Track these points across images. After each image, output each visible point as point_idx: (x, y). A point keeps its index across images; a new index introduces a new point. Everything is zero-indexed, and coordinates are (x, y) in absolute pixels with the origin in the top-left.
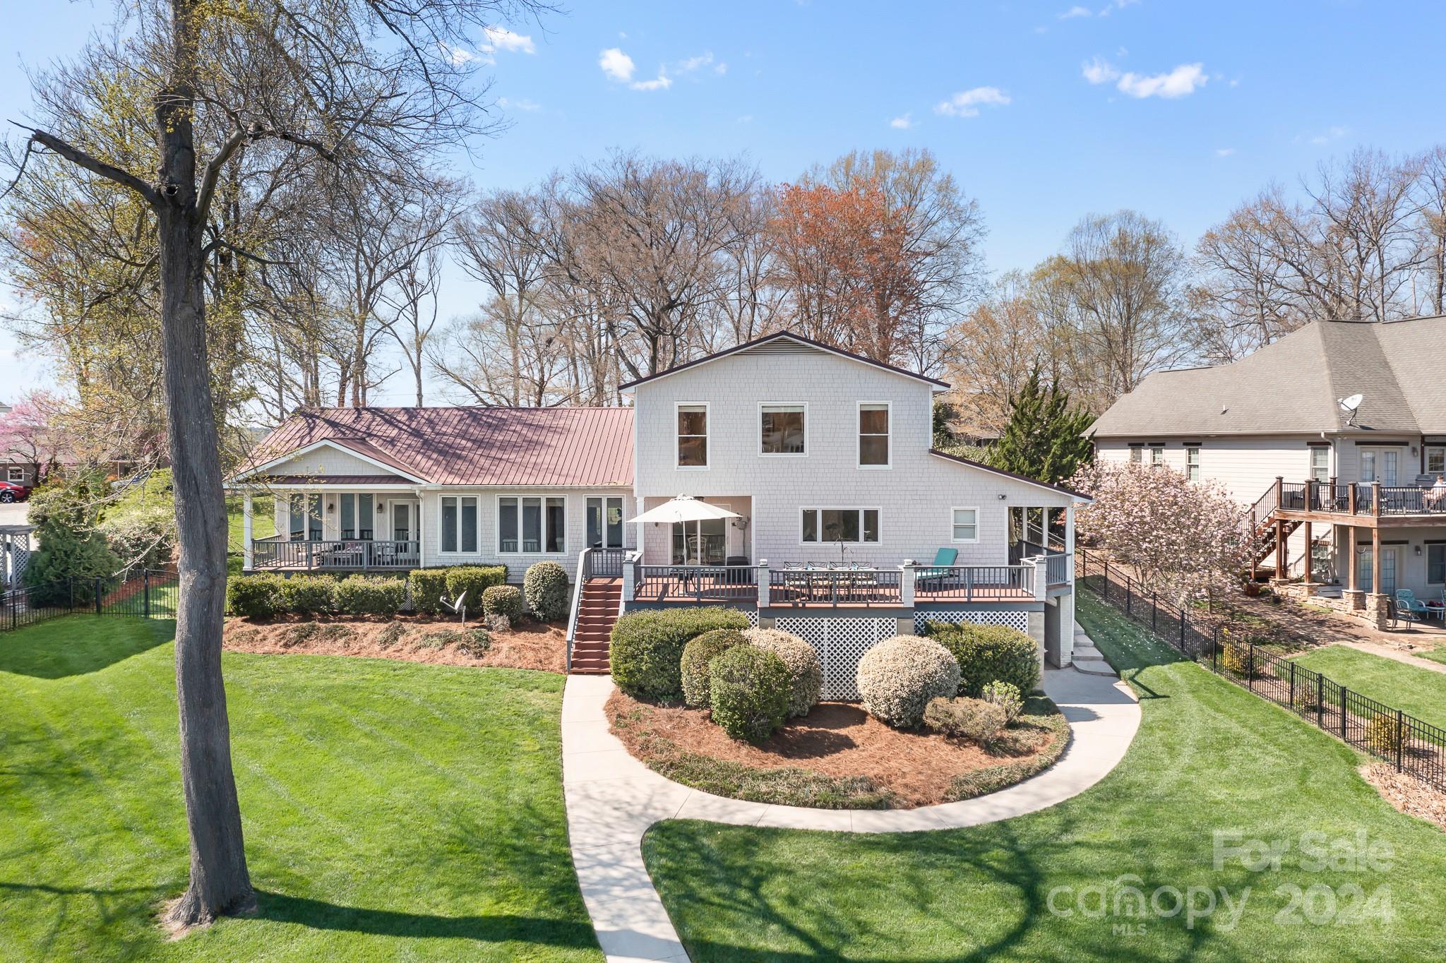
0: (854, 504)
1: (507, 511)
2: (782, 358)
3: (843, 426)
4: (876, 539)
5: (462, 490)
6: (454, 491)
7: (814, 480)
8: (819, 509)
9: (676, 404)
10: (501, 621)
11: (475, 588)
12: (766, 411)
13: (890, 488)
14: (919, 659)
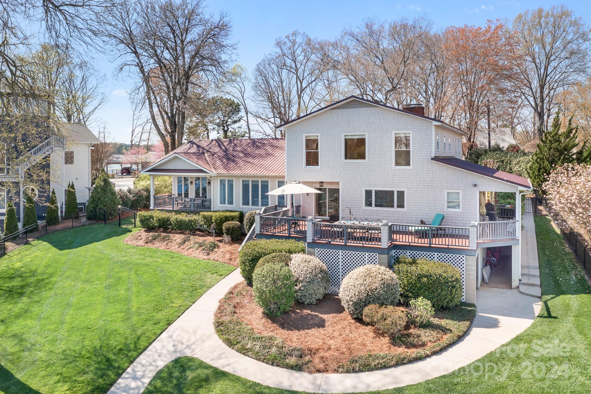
0: (391, 187)
1: (246, 187)
2: (354, 110)
3: (385, 145)
4: (403, 207)
5: (228, 176)
6: (225, 176)
7: (371, 174)
8: (374, 189)
9: (304, 135)
10: (227, 238)
11: (221, 223)
12: (347, 137)
13: (411, 179)
14: (369, 280)
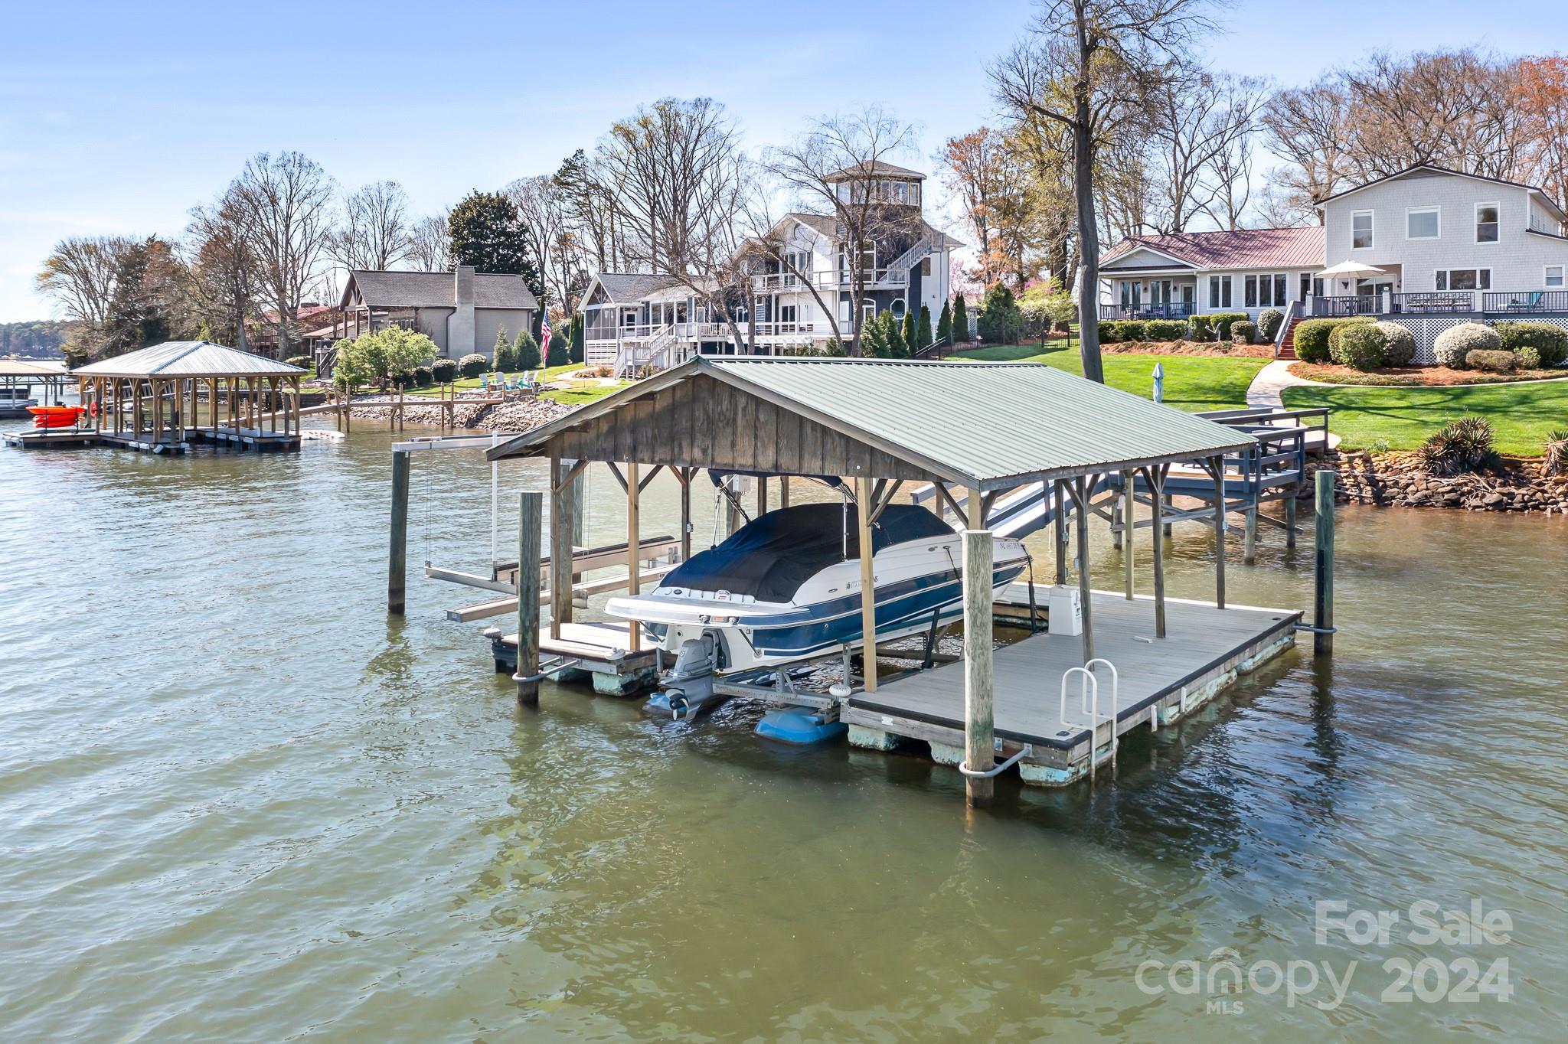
0: (1474, 267)
1: (1250, 284)
3: (1465, 219)
4: (1487, 287)
5: (1223, 272)
6: (1218, 272)
7: (1444, 252)
8: (1449, 270)
9: (1352, 212)
10: (1241, 339)
11: (1226, 324)
12: (1413, 213)
13: (1499, 256)
14: (1475, 333)
